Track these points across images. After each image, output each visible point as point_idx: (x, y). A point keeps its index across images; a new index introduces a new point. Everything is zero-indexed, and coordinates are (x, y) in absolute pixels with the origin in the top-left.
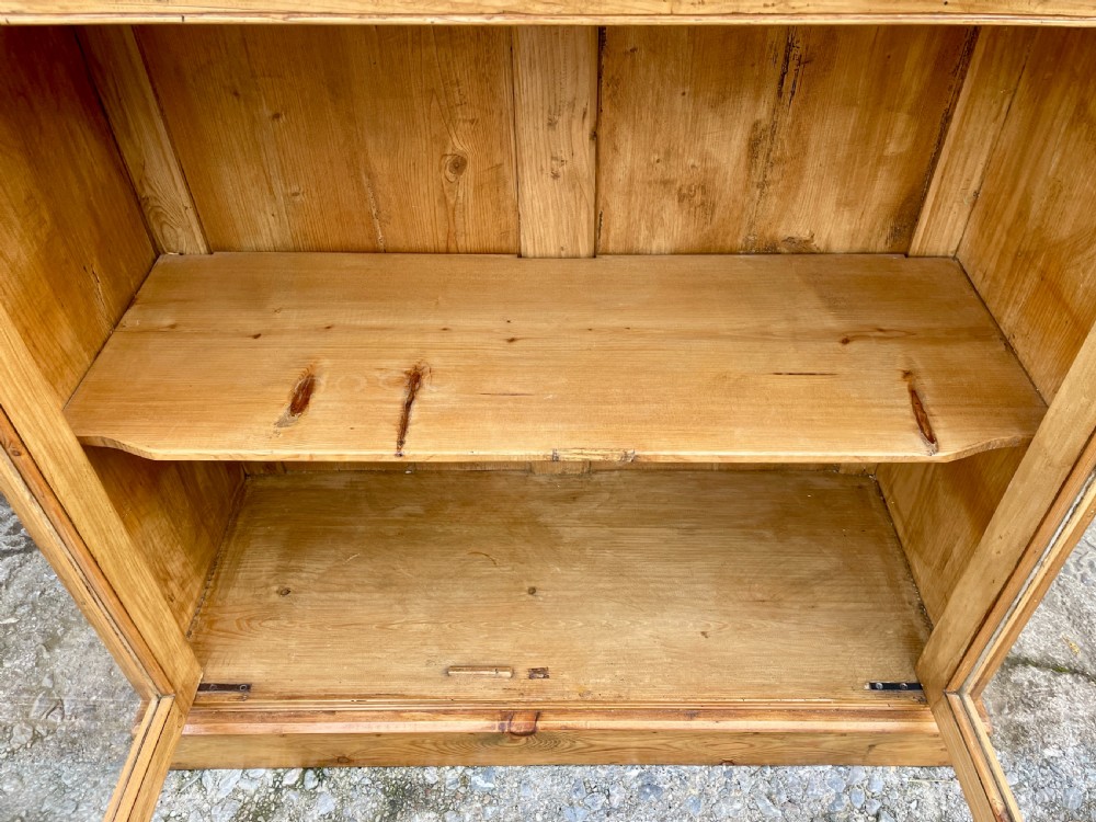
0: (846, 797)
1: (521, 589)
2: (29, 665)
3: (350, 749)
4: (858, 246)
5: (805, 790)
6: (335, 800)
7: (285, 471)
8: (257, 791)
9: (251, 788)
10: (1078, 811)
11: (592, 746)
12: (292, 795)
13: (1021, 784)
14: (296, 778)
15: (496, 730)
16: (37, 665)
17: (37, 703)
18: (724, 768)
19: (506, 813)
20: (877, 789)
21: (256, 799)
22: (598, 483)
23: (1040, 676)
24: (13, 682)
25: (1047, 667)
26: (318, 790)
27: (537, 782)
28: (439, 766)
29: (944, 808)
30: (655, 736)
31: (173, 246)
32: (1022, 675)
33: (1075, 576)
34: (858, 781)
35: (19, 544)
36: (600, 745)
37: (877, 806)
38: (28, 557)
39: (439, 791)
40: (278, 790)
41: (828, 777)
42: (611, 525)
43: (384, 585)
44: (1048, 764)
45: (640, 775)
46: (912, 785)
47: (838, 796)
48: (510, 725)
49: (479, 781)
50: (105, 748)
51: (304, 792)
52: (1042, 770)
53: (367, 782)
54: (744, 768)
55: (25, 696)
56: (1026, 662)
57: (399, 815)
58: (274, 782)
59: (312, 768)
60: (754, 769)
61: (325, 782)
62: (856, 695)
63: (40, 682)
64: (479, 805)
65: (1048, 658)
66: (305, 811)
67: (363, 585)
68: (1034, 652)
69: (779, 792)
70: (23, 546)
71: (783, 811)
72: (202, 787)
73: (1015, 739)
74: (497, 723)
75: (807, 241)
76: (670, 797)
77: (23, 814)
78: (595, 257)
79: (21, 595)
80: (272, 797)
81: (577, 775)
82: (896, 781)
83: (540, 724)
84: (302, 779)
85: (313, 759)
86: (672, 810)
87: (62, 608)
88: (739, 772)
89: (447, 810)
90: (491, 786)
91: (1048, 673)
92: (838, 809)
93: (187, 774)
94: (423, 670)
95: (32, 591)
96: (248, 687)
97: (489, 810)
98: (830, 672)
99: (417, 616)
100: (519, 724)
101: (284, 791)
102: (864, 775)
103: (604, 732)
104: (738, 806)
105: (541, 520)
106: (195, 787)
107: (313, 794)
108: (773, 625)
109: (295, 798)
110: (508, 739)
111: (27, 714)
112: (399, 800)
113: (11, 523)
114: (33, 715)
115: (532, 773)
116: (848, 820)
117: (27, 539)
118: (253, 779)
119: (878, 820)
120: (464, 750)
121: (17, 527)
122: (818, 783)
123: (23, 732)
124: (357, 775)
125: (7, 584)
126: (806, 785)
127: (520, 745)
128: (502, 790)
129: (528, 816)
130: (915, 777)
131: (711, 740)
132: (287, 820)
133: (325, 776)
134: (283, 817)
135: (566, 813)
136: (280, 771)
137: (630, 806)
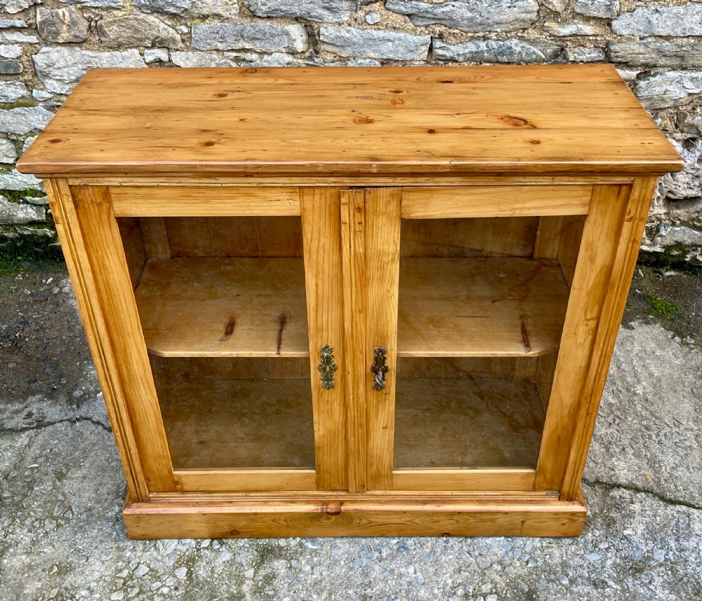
0: (511, 553)
2: (50, 488)
3: (239, 525)
5: (489, 549)
6: (230, 554)
8: (187, 550)
9: (183, 549)
10: (640, 561)
11: (371, 522)
12: (206, 551)
13: (609, 548)
14: (208, 544)
15: (319, 511)
16: (54, 488)
17: (57, 508)
18: (445, 539)
19: (324, 561)
20: (528, 549)
21: (187, 554)
23: (626, 494)
24: (42, 498)
25: (631, 489)
26: (221, 550)
27: (341, 545)
28: (286, 537)
29: (564, 559)
30: (405, 515)
31: (154, 255)
32: (616, 493)
33: (655, 441)
34: (517, 545)
35: (33, 424)
36: (376, 522)
37: (527, 558)
38: (39, 431)
39: (287, 550)
40: (198, 550)
41: (502, 543)
43: (255, 439)
44: (626, 538)
45: (398, 543)
46: (547, 547)
47: (507, 552)
48: (327, 508)
49: (309, 545)
50: (99, 530)
51: (213, 550)
52: (622, 541)
53: (247, 545)
54: (455, 538)
55: (49, 504)
56: (619, 486)
57: (266, 562)
58: (196, 546)
59: (216, 539)
60: (461, 539)
61: (224, 546)
63: (57, 497)
64: (309, 557)
65: (632, 484)
66: (214, 559)
67: (243, 439)
68: (625, 481)
69: (474, 550)
70: (35, 425)
71: (476, 560)
72: (156, 549)
73: (609, 525)
74: (320, 507)
75: (480, 251)
76: (414, 553)
77: (58, 563)
79: (38, 452)
80: (196, 553)
81: (363, 543)
82: (539, 545)
83: (343, 508)
84: (211, 544)
85: (217, 536)
86: (415, 559)
87: (64, 458)
88: (452, 541)
89: (292, 559)
90: (315, 548)
91: (631, 492)
92: (506, 559)
93: (148, 542)
95: (45, 450)
97: (315, 559)
100: (332, 508)
101: (202, 550)
102: (522, 542)
103: (377, 513)
104: (451, 557)
106: (153, 549)
107: (218, 551)
109: (208, 553)
110: (325, 517)
111: (52, 514)
112: (265, 555)
113: (25, 413)
114: (55, 514)
115: (338, 541)
116: (511, 564)
117: (37, 421)
118: (184, 545)
119: (527, 564)
120: (301, 526)
121: (30, 415)
122: (497, 546)
123: (51, 523)
124: (241, 542)
125: (29, 446)
126: (489, 548)
127: (332, 521)
128: (321, 550)
129: (336, 562)
130: (550, 543)
131: (435, 518)
132: (205, 564)
133: (224, 543)
134: (202, 562)
135: (357, 561)
136: (199, 540)
137: (392, 558)
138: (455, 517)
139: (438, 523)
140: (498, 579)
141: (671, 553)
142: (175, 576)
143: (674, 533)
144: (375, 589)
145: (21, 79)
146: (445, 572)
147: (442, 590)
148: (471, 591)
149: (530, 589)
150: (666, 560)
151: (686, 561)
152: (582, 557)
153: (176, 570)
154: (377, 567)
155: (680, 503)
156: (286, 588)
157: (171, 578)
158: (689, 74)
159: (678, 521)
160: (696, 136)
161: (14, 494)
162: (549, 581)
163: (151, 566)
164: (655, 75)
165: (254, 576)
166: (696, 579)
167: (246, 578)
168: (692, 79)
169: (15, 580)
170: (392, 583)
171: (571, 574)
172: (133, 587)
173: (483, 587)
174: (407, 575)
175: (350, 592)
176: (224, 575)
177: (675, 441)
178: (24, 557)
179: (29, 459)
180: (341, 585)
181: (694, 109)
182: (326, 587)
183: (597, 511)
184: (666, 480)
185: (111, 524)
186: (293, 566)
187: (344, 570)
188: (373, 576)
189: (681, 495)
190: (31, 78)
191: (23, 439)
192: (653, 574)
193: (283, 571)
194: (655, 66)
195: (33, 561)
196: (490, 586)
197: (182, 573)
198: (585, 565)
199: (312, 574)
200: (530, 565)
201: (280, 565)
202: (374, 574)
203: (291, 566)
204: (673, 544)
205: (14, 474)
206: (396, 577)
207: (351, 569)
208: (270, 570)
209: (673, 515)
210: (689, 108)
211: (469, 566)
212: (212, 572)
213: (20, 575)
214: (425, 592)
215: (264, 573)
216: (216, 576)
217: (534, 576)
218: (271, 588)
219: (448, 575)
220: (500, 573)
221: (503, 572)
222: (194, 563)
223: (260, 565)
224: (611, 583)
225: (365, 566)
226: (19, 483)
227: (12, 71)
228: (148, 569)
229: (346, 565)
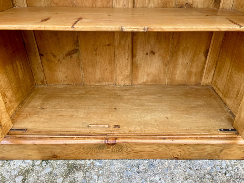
0: (214, 168)
1: (112, 108)
3: (57, 151)
4: (205, 6)
5: (201, 166)
6: (51, 169)
7: (47, 84)
8: (27, 166)
9: (24, 165)
11: (133, 150)
12: (38, 167)
14: (39, 163)
15: (103, 143)
18: (175, 160)
19: (106, 172)
20: (224, 166)
21: (26, 169)
22: (134, 87)
26: (46, 166)
27: (116, 164)
28: (85, 159)
30: (153, 146)
31: (18, 5)
34: (217, 164)
36: (136, 150)
37: (225, 171)
39: (85, 166)
40: (33, 166)
41: (208, 163)
42: (138, 95)
43: (72, 107)
45: (148, 162)
46: (235, 165)
47: (212, 168)
48: (107, 141)
49: (98, 164)
51: (41, 166)
53: (62, 164)
54: (181, 160)
57: (71, 173)
58: (32, 164)
59: (45, 160)
60: (184, 161)
61: (48, 164)
62: (215, 132)
64: (97, 170)
67: (66, 107)
69: (193, 167)
71: (195, 172)
74: (103, 141)
75: (191, 5)
76: (158, 168)
78: (133, 8)
80: (31, 168)
82: (229, 164)
83: (117, 141)
84: (41, 163)
85: (45, 158)
86: (159, 172)
89: (87, 171)
90: (101, 165)
92: (212, 171)
93: (6, 161)
94: (81, 126)
96: (26, 130)
97: (100, 172)
98: (207, 127)
99: (81, 114)
100: (110, 141)
101: (35, 166)
102: (219, 162)
103: (137, 144)
104: (180, 171)
105: (118, 94)
106: (7, 165)
107: (44, 167)
108: (187, 116)
110: (107, 146)
112: (71, 169)
115: (114, 162)
116: (216, 175)
118: (26, 163)
119: (226, 175)
120: (93, 152)
124: (59, 162)
127: (111, 149)
128: (105, 166)
129: (113, 173)
130: (235, 163)
131: (171, 148)
132: (35, 174)
133: (48, 162)
134: (33, 173)
135: (125, 173)
136: (35, 161)
137: (146, 171)
138: (182, 147)
139: (172, 151)
142: (15, 181)
146: (178, 179)
153: (17, 178)
154: (137, 177)
157: (12, 182)
163: (3, 175)
176: (44, 181)
186: (87, 176)
187: (117, 178)
193: (80, 179)
197: (20, 179)
199: (98, 180)
200: (227, 175)
201: (79, 175)
203: (86, 176)
207: (122, 177)
208: (72, 179)
211: (191, 176)
215: (69, 180)
220: (211, 180)
221: (213, 179)
222: (28, 174)
223: (67, 175)
225: (130, 176)
229: (118, 175)
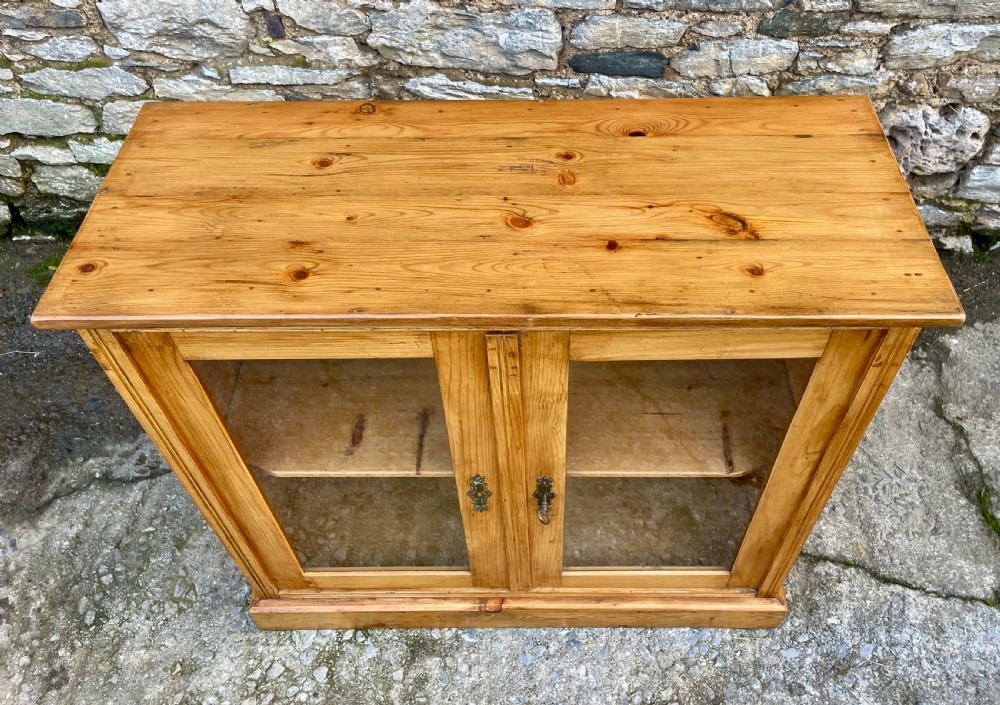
0: (696, 648)
2: (168, 560)
3: (385, 620)
5: (671, 643)
6: (377, 649)
8: (327, 644)
9: (323, 642)
10: (844, 659)
11: (537, 617)
12: (348, 645)
13: (810, 641)
14: (351, 636)
15: (476, 609)
16: (174, 561)
17: (177, 587)
18: (621, 629)
19: (483, 658)
20: (716, 643)
21: (327, 649)
23: (832, 569)
24: (159, 573)
25: (840, 562)
26: (366, 643)
27: (503, 638)
28: (441, 629)
29: (758, 656)
30: (576, 613)
32: (821, 569)
33: (871, 497)
34: (705, 638)
35: (146, 472)
36: (543, 617)
37: (715, 654)
38: (153, 481)
39: (441, 643)
40: (340, 643)
41: (686, 635)
44: (830, 628)
45: (568, 634)
46: (739, 641)
47: (692, 647)
48: (485, 607)
49: (466, 638)
50: (227, 617)
51: (357, 644)
52: (825, 633)
53: (396, 638)
54: (634, 629)
55: (169, 582)
56: (826, 559)
57: (417, 659)
58: (338, 638)
59: (360, 630)
60: (640, 630)
61: (369, 638)
63: (177, 572)
64: (466, 653)
65: (841, 556)
66: (358, 656)
68: (832, 552)
69: (654, 645)
70: (149, 473)
71: (656, 657)
72: (292, 642)
73: (810, 611)
74: (477, 606)
76: (586, 648)
77: (181, 660)
79: (154, 510)
80: (337, 648)
81: (528, 634)
82: (729, 638)
83: (504, 606)
84: (355, 635)
85: (361, 625)
86: (587, 656)
87: (183, 520)
88: (630, 633)
89: (447, 656)
90: (473, 640)
91: (840, 567)
92: (691, 656)
93: (282, 633)
95: (161, 507)
97: (473, 656)
100: (491, 605)
101: (344, 644)
102: (710, 634)
103: (544, 611)
104: (628, 654)
106: (288, 642)
107: (362, 646)
109: (351, 648)
110: (484, 614)
111: (172, 595)
112: (416, 650)
113: (137, 456)
114: (176, 595)
115: (500, 633)
116: (696, 663)
117: (151, 468)
118: (324, 637)
119: (714, 663)
120: (457, 620)
121: (142, 459)
122: (680, 639)
123: (171, 607)
124: (389, 634)
125: (143, 502)
126: (672, 641)
127: (491, 618)
128: (481, 643)
129: (496, 660)
130: (742, 636)
132: (347, 663)
133: (369, 635)
134: (345, 660)
135: (521, 658)
136: (341, 631)
137: (561, 653)
138: (634, 615)
139: (613, 618)
140: (680, 682)
141: (880, 648)
142: (313, 679)
143: (885, 622)
144: (540, 696)
145: (87, 32)
146: (620, 673)
147: (616, 697)
148: (649, 698)
149: (716, 696)
150: (873, 657)
151: (897, 659)
152: (778, 654)
153: (316, 671)
154: (543, 667)
155: (895, 582)
156: (440, 694)
157: (309, 682)
158: (960, 28)
159: (891, 606)
160: (957, 101)
161: (128, 569)
162: (739, 685)
163: (287, 665)
164: (915, 29)
165: (404, 679)
166: (906, 683)
167: (395, 681)
168: (963, 34)
169: (134, 681)
170: (560, 687)
171: (764, 676)
172: (266, 692)
173: (663, 693)
174: (577, 677)
175: (513, 699)
176: (370, 677)
177: (895, 496)
178: (142, 652)
179: (143, 520)
180: (501, 689)
181: (960, 69)
182: (485, 693)
183: (798, 593)
184: (880, 551)
185: (240, 608)
186: (448, 665)
187: (505, 670)
188: (539, 679)
189: (896, 572)
190: (98, 31)
191: (135, 494)
192: (858, 677)
193: (436, 672)
194: (917, 17)
195: (152, 657)
196: (670, 692)
197: (322, 674)
198: (781, 664)
199: (470, 676)
200: (717, 665)
201: (432, 664)
202: (540, 676)
203: (445, 665)
204: (883, 637)
205: (126, 541)
206: (564, 680)
207: (514, 668)
208: (421, 671)
209: (885, 598)
210: (955, 68)
211: (647, 666)
212: (356, 673)
213: (139, 676)
214: (597, 700)
215: (415, 675)
216: (360, 678)
217: (722, 679)
218: (422, 693)
219: (624, 678)
220: (684, 675)
221: (686, 674)
222: (335, 661)
223: (410, 664)
224: (809, 688)
225: (530, 665)
226: (133, 553)
227: (73, 24)
228: (283, 669)
229: (508, 662)
